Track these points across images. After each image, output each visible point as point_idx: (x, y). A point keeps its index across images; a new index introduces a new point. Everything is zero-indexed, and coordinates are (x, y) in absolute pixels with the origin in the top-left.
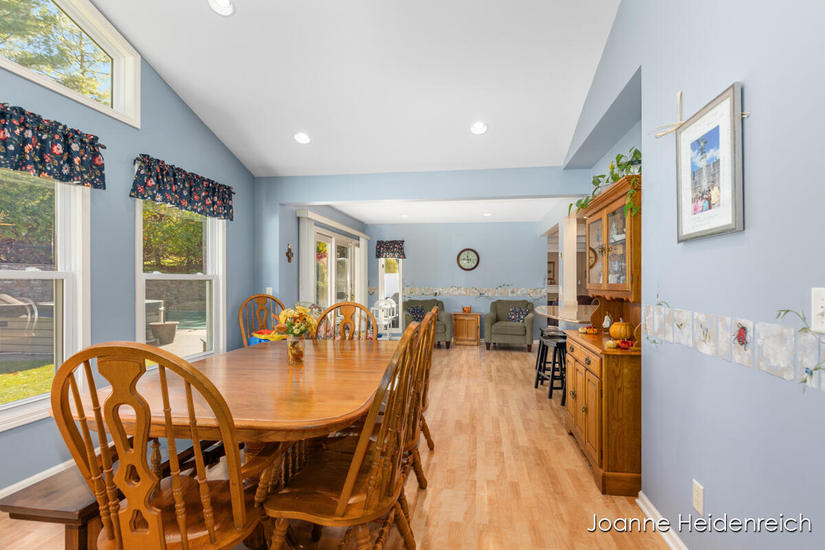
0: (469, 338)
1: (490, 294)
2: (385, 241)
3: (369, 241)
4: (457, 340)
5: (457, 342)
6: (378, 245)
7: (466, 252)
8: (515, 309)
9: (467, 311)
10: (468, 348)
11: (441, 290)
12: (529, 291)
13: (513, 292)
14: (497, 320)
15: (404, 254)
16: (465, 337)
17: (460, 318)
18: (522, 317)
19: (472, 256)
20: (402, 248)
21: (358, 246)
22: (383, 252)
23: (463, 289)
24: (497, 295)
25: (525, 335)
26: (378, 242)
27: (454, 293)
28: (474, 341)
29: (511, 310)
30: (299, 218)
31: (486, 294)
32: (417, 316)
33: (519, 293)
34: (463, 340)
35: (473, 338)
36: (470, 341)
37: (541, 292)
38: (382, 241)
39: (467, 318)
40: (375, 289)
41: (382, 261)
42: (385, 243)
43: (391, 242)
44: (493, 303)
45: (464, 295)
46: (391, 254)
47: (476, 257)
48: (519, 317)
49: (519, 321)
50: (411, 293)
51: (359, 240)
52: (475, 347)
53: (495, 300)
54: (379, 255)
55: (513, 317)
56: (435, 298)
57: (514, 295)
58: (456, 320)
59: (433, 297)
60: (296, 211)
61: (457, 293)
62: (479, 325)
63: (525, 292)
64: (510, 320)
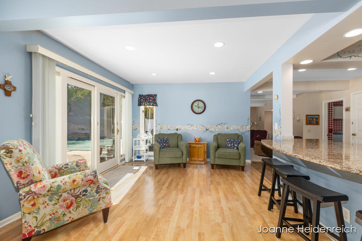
0: (200, 159)
1: (213, 130)
2: (144, 94)
3: (133, 95)
4: (191, 161)
5: (191, 162)
6: (139, 97)
7: (197, 102)
8: (231, 140)
9: (198, 141)
10: (198, 166)
11: (181, 127)
12: (239, 127)
13: (227, 128)
14: (218, 147)
15: (156, 104)
16: (196, 159)
17: (193, 145)
18: (236, 145)
19: (201, 105)
20: (155, 100)
21: (124, 97)
22: (143, 102)
23: (194, 126)
24: (217, 130)
25: (239, 159)
26: (140, 95)
27: (189, 129)
28: (203, 161)
29: (228, 140)
30: (30, 54)
31: (210, 130)
32: (163, 145)
33: (232, 128)
34: (195, 161)
35: (202, 159)
36: (200, 161)
37: (246, 128)
38: (142, 95)
39: (198, 146)
40: (138, 127)
41: (142, 108)
42: (144, 96)
43: (148, 95)
44: (215, 135)
45: (196, 130)
46: (148, 104)
47: (203, 105)
48: (234, 145)
49: (234, 148)
50: (161, 129)
51: (125, 93)
52: (203, 166)
53: (216, 134)
54: (140, 104)
55: (229, 145)
56: (177, 132)
57: (228, 130)
58: (190, 147)
59: (175, 132)
60: (26, 46)
61: (191, 129)
62: (206, 150)
63: (236, 128)
64: (227, 147)
